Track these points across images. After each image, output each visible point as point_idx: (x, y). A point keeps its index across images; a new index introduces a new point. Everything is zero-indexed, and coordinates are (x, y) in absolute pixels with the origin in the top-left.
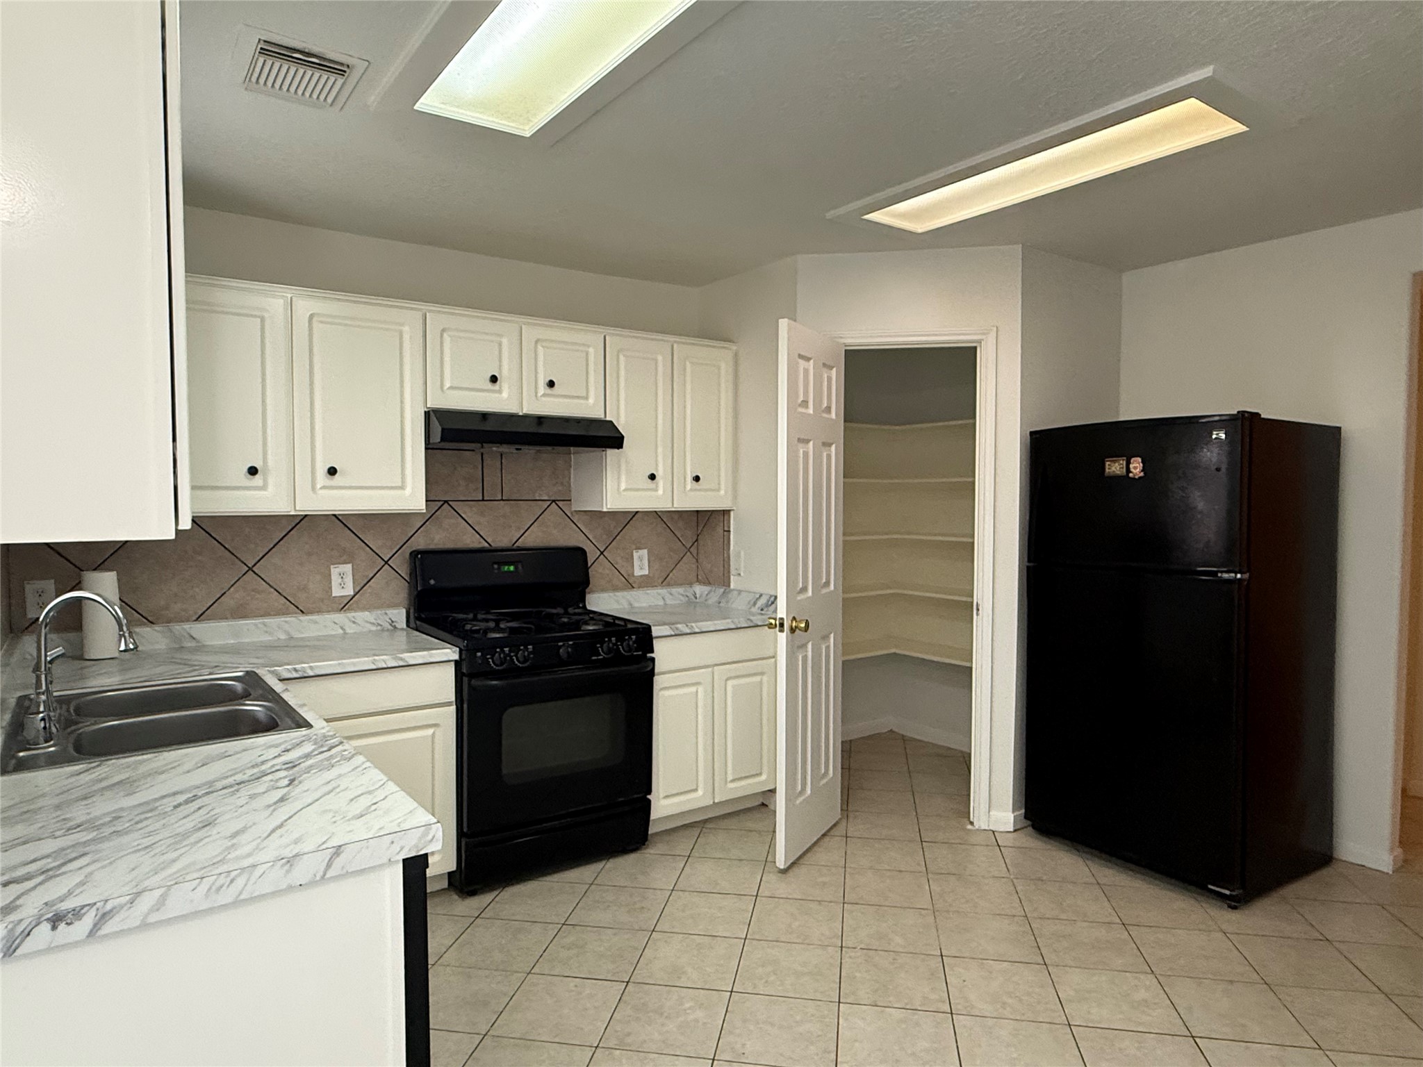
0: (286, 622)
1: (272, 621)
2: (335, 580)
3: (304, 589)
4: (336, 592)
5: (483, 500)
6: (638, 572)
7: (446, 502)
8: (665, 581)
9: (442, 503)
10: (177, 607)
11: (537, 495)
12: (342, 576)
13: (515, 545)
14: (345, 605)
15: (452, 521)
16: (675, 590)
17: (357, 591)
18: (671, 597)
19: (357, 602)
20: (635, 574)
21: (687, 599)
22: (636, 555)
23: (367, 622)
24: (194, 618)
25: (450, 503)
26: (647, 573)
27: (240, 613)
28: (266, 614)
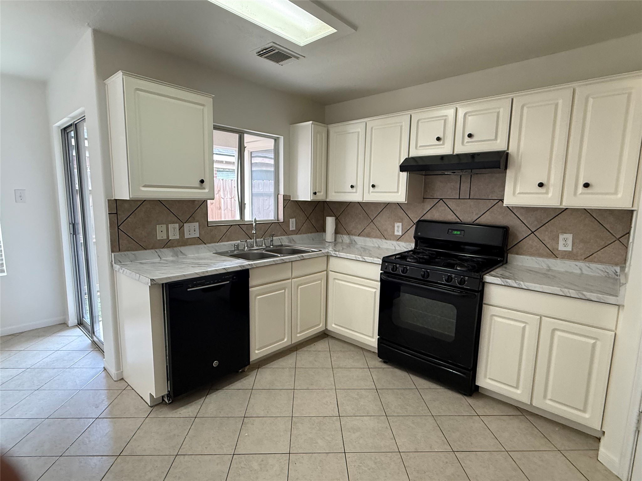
0: (378, 241)
1: (374, 240)
2: (396, 228)
3: (386, 230)
4: (396, 233)
5: (459, 199)
6: (561, 247)
7: (441, 199)
8: (588, 258)
9: (439, 199)
10: (354, 231)
11: (490, 196)
12: (398, 227)
13: (475, 222)
14: (399, 239)
15: (443, 208)
16: (593, 266)
17: (403, 234)
18: (588, 269)
19: (403, 238)
20: (559, 250)
21: (606, 274)
22: (561, 237)
23: (403, 247)
24: (358, 235)
25: (443, 199)
26: (571, 250)
27: (368, 235)
28: (375, 237)
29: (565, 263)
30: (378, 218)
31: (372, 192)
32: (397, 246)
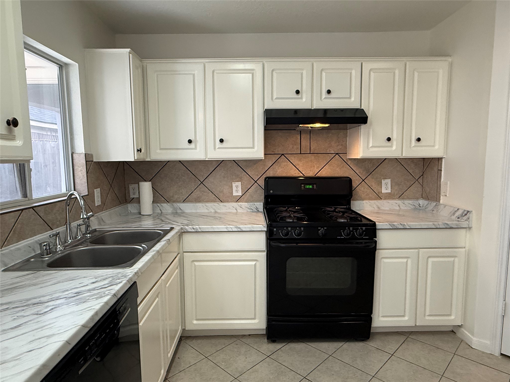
0: (213, 205)
1: (209, 205)
2: (234, 189)
3: (222, 192)
4: (235, 194)
5: (301, 153)
6: (384, 191)
7: (283, 154)
8: (400, 197)
9: (281, 155)
10: (176, 196)
11: (328, 151)
12: (237, 187)
13: (316, 175)
14: (238, 199)
15: (285, 163)
16: (407, 202)
17: (243, 193)
18: (403, 205)
19: (243, 199)
20: (383, 192)
21: (414, 207)
22: (383, 182)
23: (246, 207)
24: (182, 201)
26: (390, 192)
27: (198, 200)
28: (207, 202)
29: (389, 202)
30: (211, 179)
31: (219, 148)
32: (238, 208)
